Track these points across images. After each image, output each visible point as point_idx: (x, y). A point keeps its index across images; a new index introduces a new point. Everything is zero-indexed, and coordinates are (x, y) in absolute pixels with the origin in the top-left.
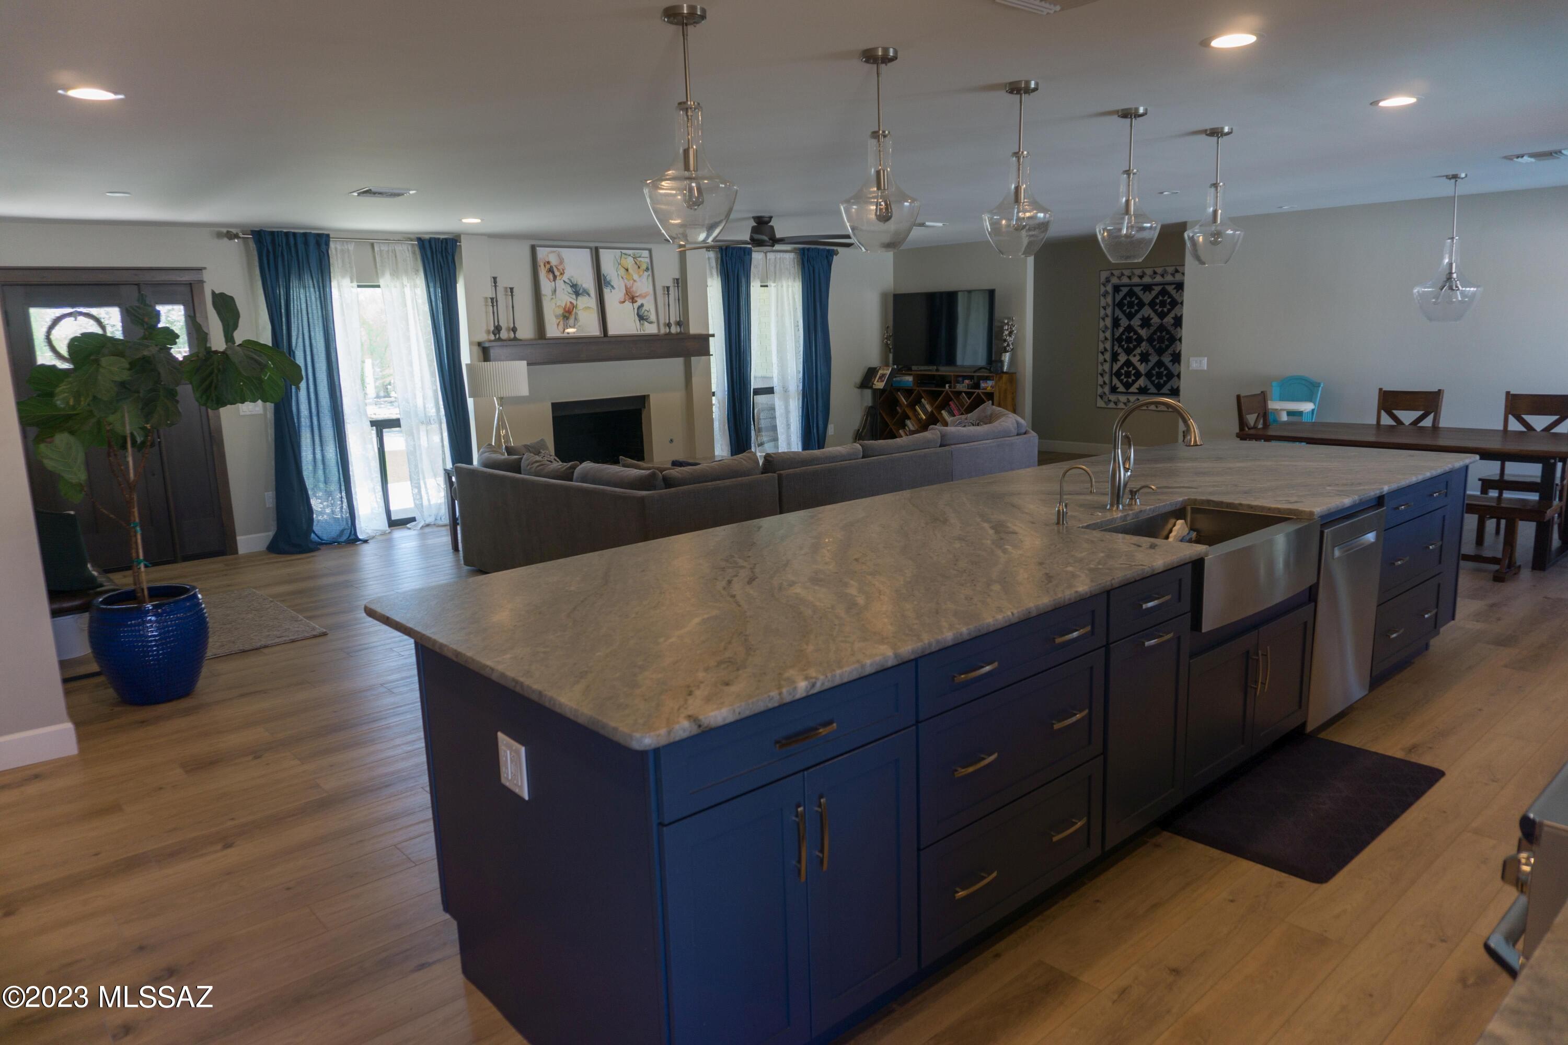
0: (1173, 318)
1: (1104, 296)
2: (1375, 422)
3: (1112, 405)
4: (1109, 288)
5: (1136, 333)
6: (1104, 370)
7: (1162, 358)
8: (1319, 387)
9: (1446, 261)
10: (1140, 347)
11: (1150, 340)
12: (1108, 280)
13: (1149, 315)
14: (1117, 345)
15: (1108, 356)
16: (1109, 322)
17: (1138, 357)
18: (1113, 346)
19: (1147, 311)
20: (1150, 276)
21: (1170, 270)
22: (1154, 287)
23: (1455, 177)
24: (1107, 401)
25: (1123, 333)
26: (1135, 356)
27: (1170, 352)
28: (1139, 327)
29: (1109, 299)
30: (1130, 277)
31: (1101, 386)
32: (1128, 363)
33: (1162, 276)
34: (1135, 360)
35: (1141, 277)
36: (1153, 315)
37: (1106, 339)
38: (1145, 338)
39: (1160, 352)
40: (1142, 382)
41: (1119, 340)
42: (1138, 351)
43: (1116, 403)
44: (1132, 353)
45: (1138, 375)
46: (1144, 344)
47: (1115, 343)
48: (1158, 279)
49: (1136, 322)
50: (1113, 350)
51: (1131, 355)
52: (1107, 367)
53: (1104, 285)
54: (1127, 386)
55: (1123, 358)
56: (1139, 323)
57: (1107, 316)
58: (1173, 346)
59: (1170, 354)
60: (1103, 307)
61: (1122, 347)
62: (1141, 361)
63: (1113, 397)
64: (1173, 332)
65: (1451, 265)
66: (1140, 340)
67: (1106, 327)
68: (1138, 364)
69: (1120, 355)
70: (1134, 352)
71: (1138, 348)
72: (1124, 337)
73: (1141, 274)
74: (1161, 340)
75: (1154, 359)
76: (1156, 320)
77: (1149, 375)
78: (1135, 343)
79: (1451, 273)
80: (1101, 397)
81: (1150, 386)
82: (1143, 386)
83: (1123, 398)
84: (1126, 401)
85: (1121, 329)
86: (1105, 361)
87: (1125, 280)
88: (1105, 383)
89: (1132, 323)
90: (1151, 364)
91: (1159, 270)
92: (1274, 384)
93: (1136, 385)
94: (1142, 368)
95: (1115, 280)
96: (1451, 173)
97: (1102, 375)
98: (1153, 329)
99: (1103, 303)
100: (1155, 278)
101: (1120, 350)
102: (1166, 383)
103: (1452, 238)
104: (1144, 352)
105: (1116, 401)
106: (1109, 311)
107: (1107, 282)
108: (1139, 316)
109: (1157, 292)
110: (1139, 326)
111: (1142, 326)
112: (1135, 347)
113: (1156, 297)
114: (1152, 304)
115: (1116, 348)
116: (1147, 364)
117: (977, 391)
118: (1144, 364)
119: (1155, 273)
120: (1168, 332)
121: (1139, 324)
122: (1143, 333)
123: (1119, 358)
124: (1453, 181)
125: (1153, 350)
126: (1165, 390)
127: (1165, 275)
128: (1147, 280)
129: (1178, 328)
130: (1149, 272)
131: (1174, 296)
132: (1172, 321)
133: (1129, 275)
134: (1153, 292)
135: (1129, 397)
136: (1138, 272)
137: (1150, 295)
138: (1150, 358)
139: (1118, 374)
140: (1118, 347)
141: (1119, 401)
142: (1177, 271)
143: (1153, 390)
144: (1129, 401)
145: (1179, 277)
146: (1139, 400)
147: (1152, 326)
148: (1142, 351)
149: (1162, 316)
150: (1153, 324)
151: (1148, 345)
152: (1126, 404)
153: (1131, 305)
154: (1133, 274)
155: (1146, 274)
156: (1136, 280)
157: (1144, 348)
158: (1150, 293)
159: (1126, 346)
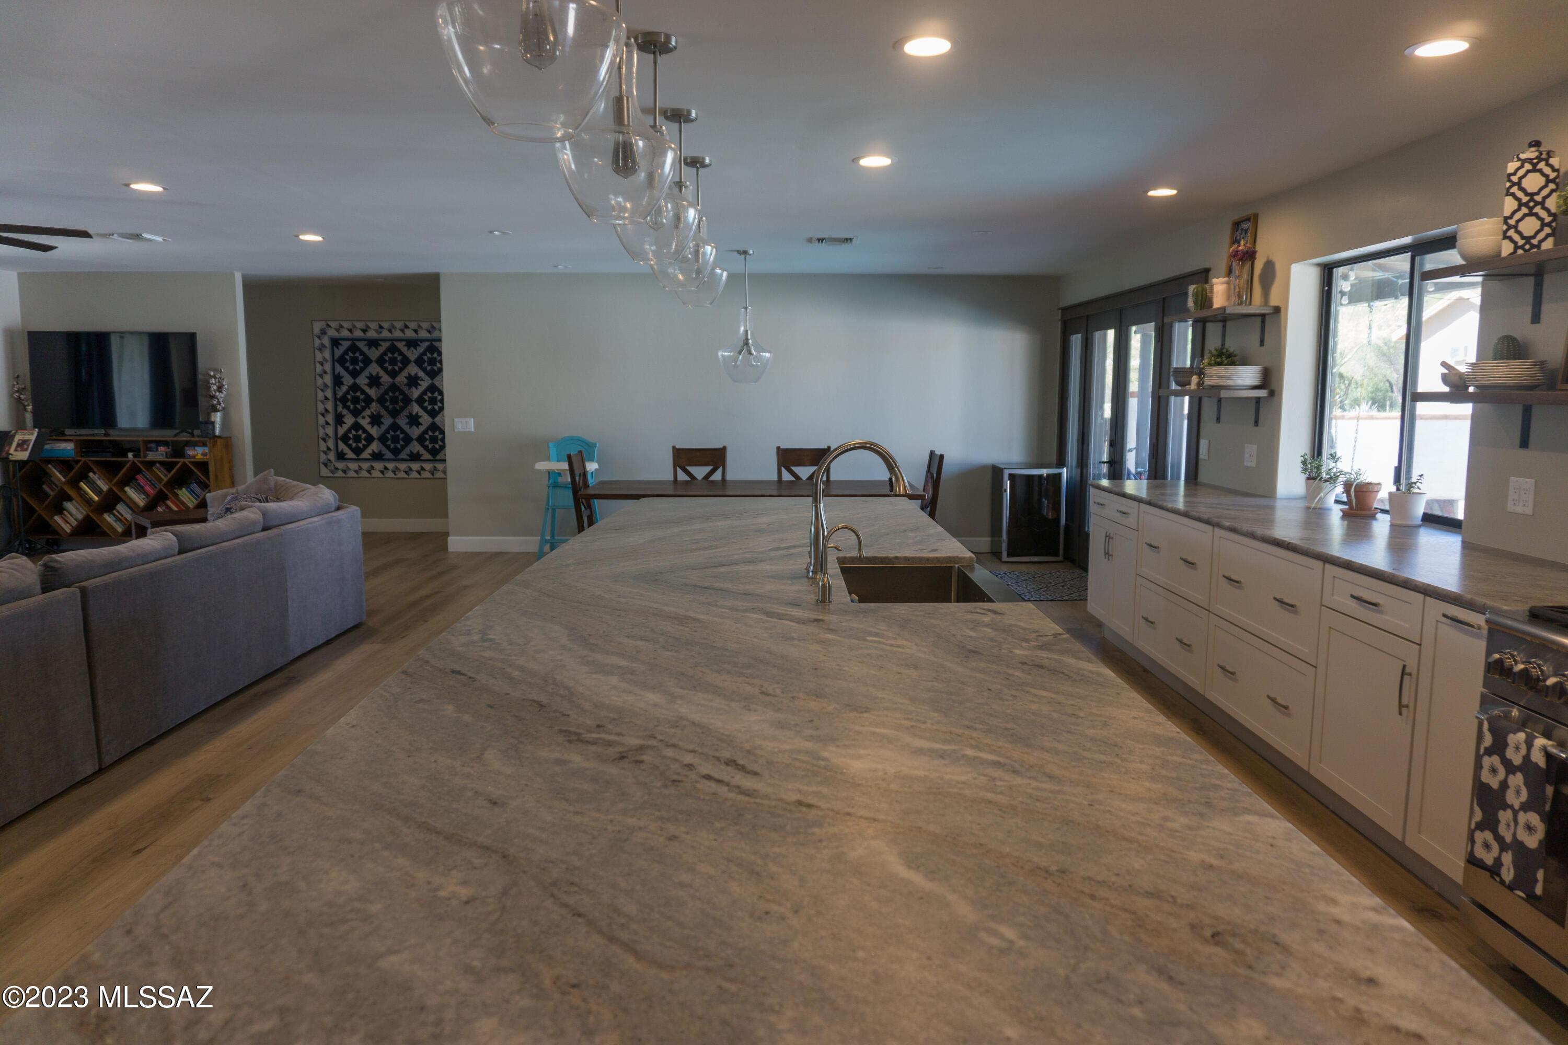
0: (406, 377)
1: (320, 350)
3: (340, 474)
4: (326, 341)
5: (363, 392)
6: (327, 435)
7: (397, 421)
8: (595, 447)
9: (742, 329)
10: (369, 408)
11: (381, 400)
12: (323, 332)
13: (378, 373)
14: (341, 405)
15: (330, 418)
16: (328, 379)
17: (368, 420)
18: (336, 406)
19: (374, 369)
20: (376, 331)
21: (399, 325)
22: (380, 342)
23: (745, 253)
24: (333, 468)
25: (347, 392)
26: (364, 418)
27: (405, 414)
28: (367, 387)
29: (327, 354)
30: (350, 331)
31: (325, 452)
32: (356, 426)
33: (390, 331)
34: (365, 422)
35: (364, 331)
36: (382, 373)
37: (326, 398)
38: (374, 398)
39: (395, 414)
40: (375, 447)
41: (343, 400)
42: (368, 412)
43: (344, 472)
44: (360, 414)
45: (370, 439)
46: (374, 404)
47: (338, 403)
48: (385, 334)
49: (362, 381)
50: (336, 410)
51: (360, 417)
52: (330, 431)
53: (319, 337)
54: (358, 451)
55: (349, 420)
56: (367, 381)
57: (325, 372)
58: (409, 407)
59: (406, 416)
60: (319, 362)
61: (348, 408)
62: (372, 423)
63: (341, 465)
64: (406, 392)
65: (746, 332)
66: (368, 400)
67: (326, 386)
68: (368, 427)
69: (346, 418)
70: (363, 414)
71: (367, 409)
72: (349, 397)
73: (364, 328)
74: (394, 401)
75: (387, 421)
76: (386, 379)
77: (383, 439)
78: (363, 404)
79: (747, 339)
80: (325, 465)
81: (385, 451)
82: (376, 451)
83: (353, 466)
84: (357, 468)
85: (345, 388)
86: (327, 423)
87: (345, 333)
88: (329, 449)
89: (358, 381)
90: (384, 428)
91: (386, 325)
92: (551, 445)
93: (369, 450)
94: (374, 431)
95: (332, 333)
96: (741, 248)
97: (324, 440)
98: (383, 389)
99: (319, 356)
100: (381, 332)
101: (345, 412)
102: (403, 447)
103: (746, 308)
104: (375, 413)
105: (345, 468)
106: (328, 367)
107: (322, 334)
108: (366, 373)
109: (385, 349)
110: (365, 385)
111: (370, 385)
112: (364, 409)
113: (385, 353)
114: (380, 361)
115: (340, 409)
116: (380, 427)
117: (182, 460)
118: (375, 427)
119: (381, 327)
120: (402, 392)
121: (366, 383)
122: (372, 392)
123: (345, 420)
124: (743, 256)
125: (385, 412)
126: (403, 455)
127: (393, 330)
128: (372, 334)
129: (414, 388)
130: (373, 325)
131: (406, 353)
132: (406, 381)
133: (349, 328)
134: (380, 348)
135: (360, 464)
136: (360, 325)
137: (376, 352)
138: (382, 420)
139: (345, 438)
140: (343, 408)
141: (348, 468)
142: (406, 327)
143: (389, 455)
144: (360, 468)
145: (410, 334)
146: (372, 467)
147: (382, 385)
148: (372, 413)
149: (393, 374)
150: (383, 383)
151: (379, 405)
152: (356, 472)
153: (354, 361)
154: (355, 327)
155: (369, 328)
156: (358, 334)
157: (375, 409)
158: (377, 349)
159: (352, 407)
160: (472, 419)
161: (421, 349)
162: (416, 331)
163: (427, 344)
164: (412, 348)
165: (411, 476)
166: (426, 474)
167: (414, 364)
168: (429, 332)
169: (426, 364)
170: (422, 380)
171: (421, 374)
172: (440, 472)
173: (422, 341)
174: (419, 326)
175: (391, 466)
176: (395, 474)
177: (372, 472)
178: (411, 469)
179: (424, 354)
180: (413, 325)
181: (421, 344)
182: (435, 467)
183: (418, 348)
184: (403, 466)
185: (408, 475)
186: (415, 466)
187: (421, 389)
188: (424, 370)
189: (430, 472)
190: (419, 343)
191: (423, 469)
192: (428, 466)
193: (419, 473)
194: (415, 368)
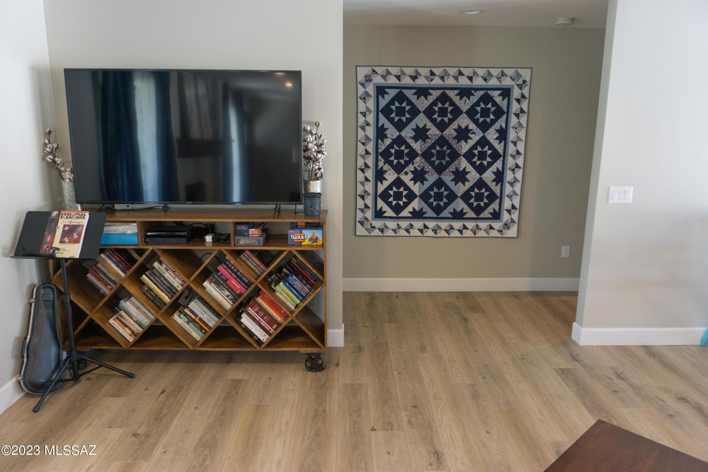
0: (455, 130)
1: (364, 99)
3: (376, 232)
4: (371, 89)
5: (408, 146)
6: (366, 192)
7: (442, 177)
10: (413, 164)
11: (427, 155)
12: (368, 79)
13: (425, 125)
14: (383, 160)
15: (370, 174)
16: (371, 132)
17: (411, 176)
18: (377, 161)
19: (421, 120)
20: (426, 78)
21: (453, 71)
22: (431, 91)
24: (369, 227)
25: (391, 146)
26: (406, 173)
27: (451, 170)
28: (412, 140)
29: (371, 104)
30: (398, 77)
31: (362, 210)
32: (398, 183)
33: (442, 78)
34: (407, 179)
35: (414, 78)
36: (430, 125)
37: (367, 153)
38: (419, 152)
39: (440, 169)
40: (416, 204)
41: (386, 154)
42: (411, 168)
43: (382, 230)
44: (403, 170)
45: (411, 196)
46: (418, 159)
47: (380, 158)
48: (437, 82)
49: (408, 133)
50: (377, 166)
51: (402, 173)
52: (369, 187)
53: (363, 85)
54: (398, 209)
55: (391, 176)
56: (412, 134)
57: (368, 124)
58: (456, 162)
59: (452, 172)
60: (361, 113)
61: (391, 163)
62: (415, 180)
63: (378, 223)
64: (454, 146)
66: (413, 154)
67: (367, 138)
68: (410, 184)
69: (387, 173)
70: (406, 170)
71: (411, 165)
72: (393, 151)
73: (414, 74)
74: (441, 155)
75: (432, 177)
76: (434, 132)
77: (425, 196)
78: (407, 159)
80: (362, 223)
81: (426, 208)
82: (417, 209)
83: (392, 224)
84: (395, 227)
85: (388, 142)
86: (367, 179)
87: (392, 80)
88: (366, 206)
89: (403, 134)
90: (427, 184)
91: (438, 71)
93: (410, 208)
94: (416, 188)
95: (378, 80)
97: (362, 197)
98: (429, 142)
99: (362, 107)
100: (432, 80)
101: (386, 167)
102: (447, 205)
104: (419, 169)
105: (382, 227)
106: (371, 118)
107: (367, 81)
108: (413, 125)
109: (435, 98)
110: (411, 138)
111: (415, 139)
112: (407, 164)
113: (434, 103)
114: (429, 112)
115: (381, 164)
116: (423, 184)
117: (288, 249)
118: (418, 184)
119: (432, 74)
120: (450, 146)
121: (412, 136)
122: (417, 146)
123: (386, 176)
125: (430, 168)
126: (446, 213)
127: (446, 77)
128: (421, 82)
129: (463, 141)
130: (424, 72)
131: (457, 103)
132: (455, 134)
133: (397, 74)
134: (429, 97)
135: (399, 223)
136: (409, 71)
137: (426, 101)
138: (426, 176)
139: (385, 196)
140: (385, 164)
141: (386, 227)
142: (461, 74)
143: (430, 213)
144: (399, 227)
145: (464, 82)
146: (411, 225)
147: (429, 138)
148: (415, 168)
149: (442, 126)
150: (430, 136)
151: (423, 160)
152: (395, 231)
153: (400, 111)
154: (403, 73)
155: (420, 75)
156: (407, 81)
157: (418, 164)
158: (426, 98)
159: (395, 162)
160: (632, 188)
161: (474, 99)
162: (470, 79)
163: (482, 93)
164: (465, 98)
165: (451, 235)
166: (468, 233)
167: (465, 115)
168: (485, 80)
169: (479, 116)
170: (473, 133)
171: (472, 126)
172: (482, 231)
173: (476, 89)
174: (475, 73)
175: (431, 224)
176: (436, 234)
177: (411, 230)
178: (452, 228)
179: (477, 104)
180: (467, 72)
181: (475, 94)
182: (477, 226)
183: (472, 97)
184: (444, 225)
185: (448, 234)
186: (457, 224)
187: (471, 143)
188: (476, 122)
189: (472, 230)
190: (473, 91)
191: (465, 227)
192: (470, 225)
193: (461, 231)
194: (466, 120)
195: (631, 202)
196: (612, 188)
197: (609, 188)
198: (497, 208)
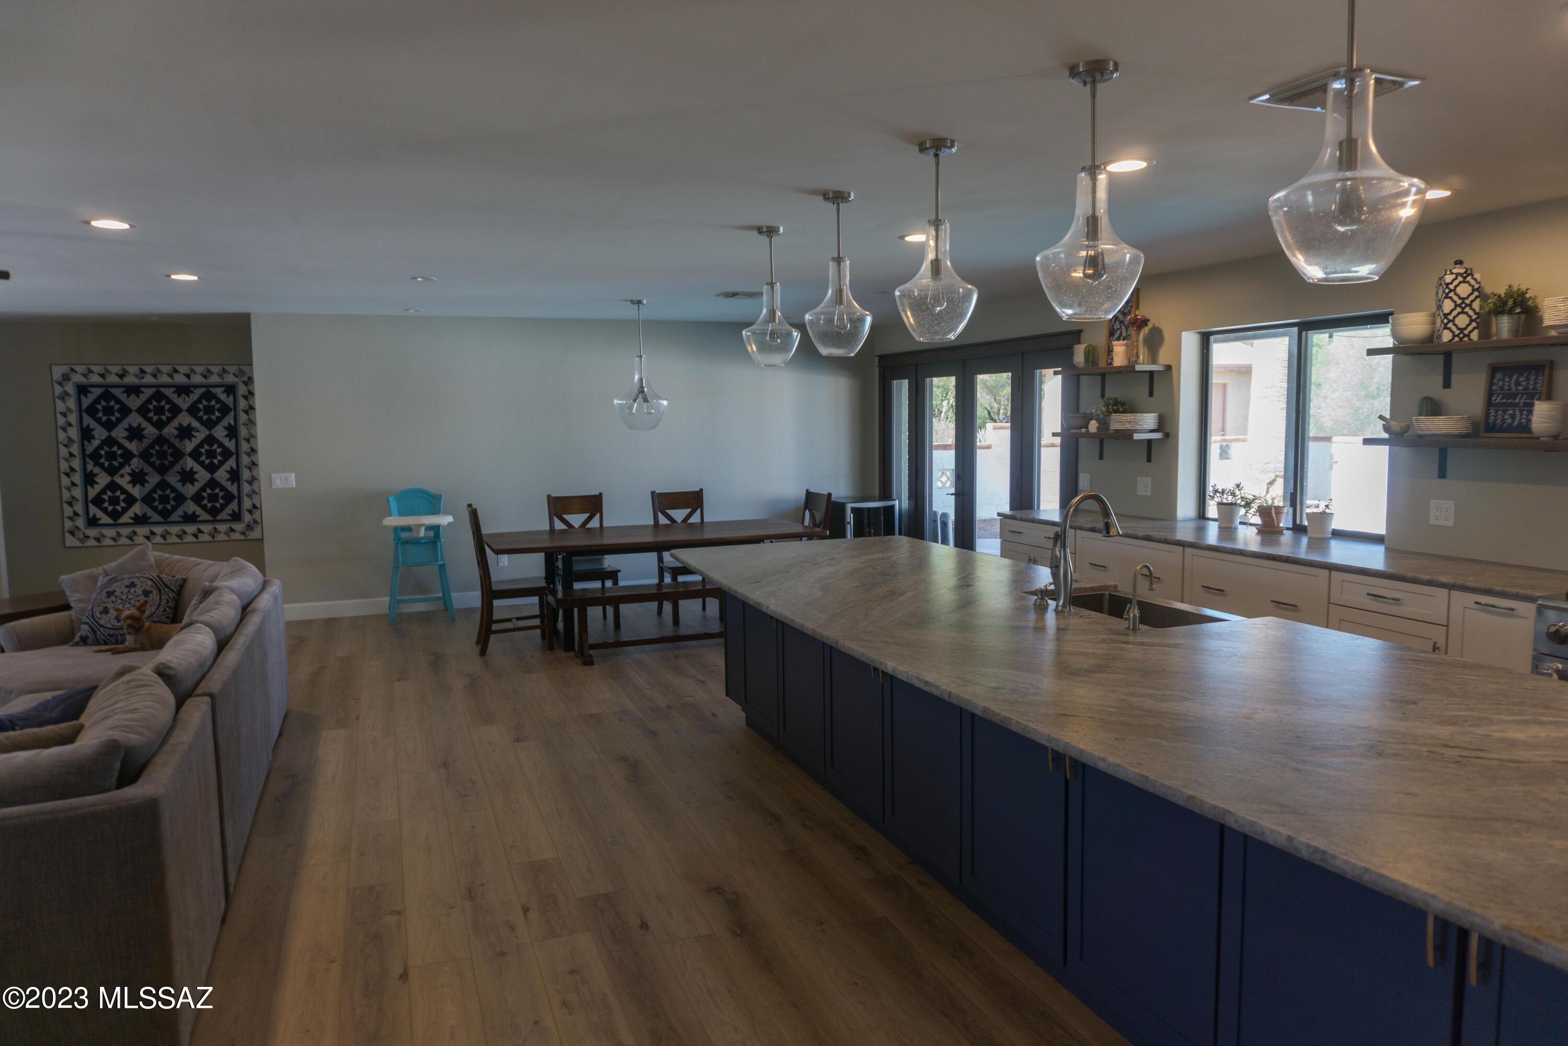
1: (62, 398)
2: (548, 528)
3: (91, 542)
4: (70, 388)
5: (121, 446)
6: (73, 497)
7: (166, 478)
8: (440, 499)
9: (636, 377)
10: (130, 465)
11: (145, 455)
12: (66, 378)
13: (140, 425)
14: (92, 462)
15: (77, 478)
16: (74, 433)
17: (128, 478)
18: (85, 463)
19: (134, 419)
20: (136, 376)
21: (166, 369)
22: (142, 389)
23: (639, 302)
24: (82, 537)
25: (100, 447)
26: (122, 476)
27: (176, 470)
28: (125, 440)
29: (72, 403)
30: (102, 376)
31: (71, 518)
32: (113, 486)
33: (155, 376)
34: (124, 481)
35: (121, 376)
36: (145, 424)
37: (72, 455)
38: (136, 453)
39: (162, 470)
40: (137, 509)
41: (95, 456)
42: (127, 469)
43: (98, 540)
44: (117, 473)
45: (131, 500)
46: (135, 460)
47: (88, 460)
48: (149, 379)
49: (119, 433)
50: (85, 468)
51: (117, 476)
52: (77, 492)
53: (60, 384)
54: (115, 515)
55: (103, 480)
56: (125, 434)
57: (70, 425)
58: (181, 462)
59: (177, 472)
60: (61, 413)
61: (102, 466)
62: (134, 482)
63: (92, 532)
64: (177, 446)
65: (641, 380)
66: (128, 456)
67: (70, 440)
68: (128, 487)
69: (98, 477)
70: (122, 472)
71: (127, 467)
72: (102, 452)
73: (121, 372)
74: (162, 455)
75: (153, 479)
76: (150, 431)
77: (148, 500)
79: (642, 387)
80: (72, 533)
81: (150, 512)
82: (139, 514)
83: (110, 532)
84: (114, 535)
85: (96, 443)
86: (73, 484)
87: (95, 379)
88: (76, 514)
89: (113, 434)
90: (149, 487)
91: (149, 369)
92: (391, 499)
93: (130, 514)
94: (136, 491)
95: (78, 378)
97: (70, 503)
98: (147, 442)
99: (60, 406)
100: (143, 378)
101: (97, 470)
102: (175, 508)
103: (641, 357)
104: (137, 470)
105: (98, 536)
106: (73, 419)
107: (64, 380)
108: (125, 424)
109: (148, 396)
110: (124, 438)
111: (130, 439)
112: (122, 466)
113: (148, 402)
114: (143, 411)
115: (90, 467)
116: (143, 486)
118: (138, 486)
119: (142, 371)
120: (171, 445)
121: (125, 436)
122: (133, 446)
123: (97, 479)
124: (636, 306)
125: (150, 469)
126: (175, 517)
127: (158, 375)
128: (130, 380)
129: (186, 440)
130: (133, 370)
131: (175, 401)
132: (176, 432)
133: (101, 373)
134: (141, 396)
135: (119, 530)
136: (115, 369)
137: (137, 400)
138: (147, 478)
139: (98, 501)
140: (94, 466)
141: (103, 536)
142: (176, 371)
143: (156, 518)
144: (119, 535)
145: (180, 379)
146: (135, 533)
147: (146, 438)
148: (133, 470)
149: (160, 425)
150: (147, 436)
151: (142, 461)
152: (114, 539)
153: (108, 411)
154: (108, 371)
155: (128, 372)
156: (112, 379)
157: (136, 465)
158: (138, 396)
159: (107, 464)
160: (293, 474)
161: (194, 396)
162: (188, 376)
163: (202, 390)
164: (183, 396)
165: (185, 541)
166: (205, 537)
167: (186, 413)
168: (205, 377)
169: (201, 413)
170: (197, 431)
171: (195, 424)
172: (222, 535)
173: (195, 387)
174: (192, 371)
175: (159, 530)
176: (165, 539)
177: (135, 538)
178: (185, 533)
179: (199, 401)
180: (183, 369)
181: (194, 391)
182: (215, 529)
183: (191, 395)
184: (175, 529)
185: (182, 539)
186: (191, 529)
187: (195, 442)
188: (199, 420)
189: (209, 534)
190: (192, 389)
191: (200, 531)
192: (206, 528)
193: (196, 536)
194: (188, 418)
195: (294, 486)
196: (273, 475)
197: (270, 476)
198: (236, 509)
